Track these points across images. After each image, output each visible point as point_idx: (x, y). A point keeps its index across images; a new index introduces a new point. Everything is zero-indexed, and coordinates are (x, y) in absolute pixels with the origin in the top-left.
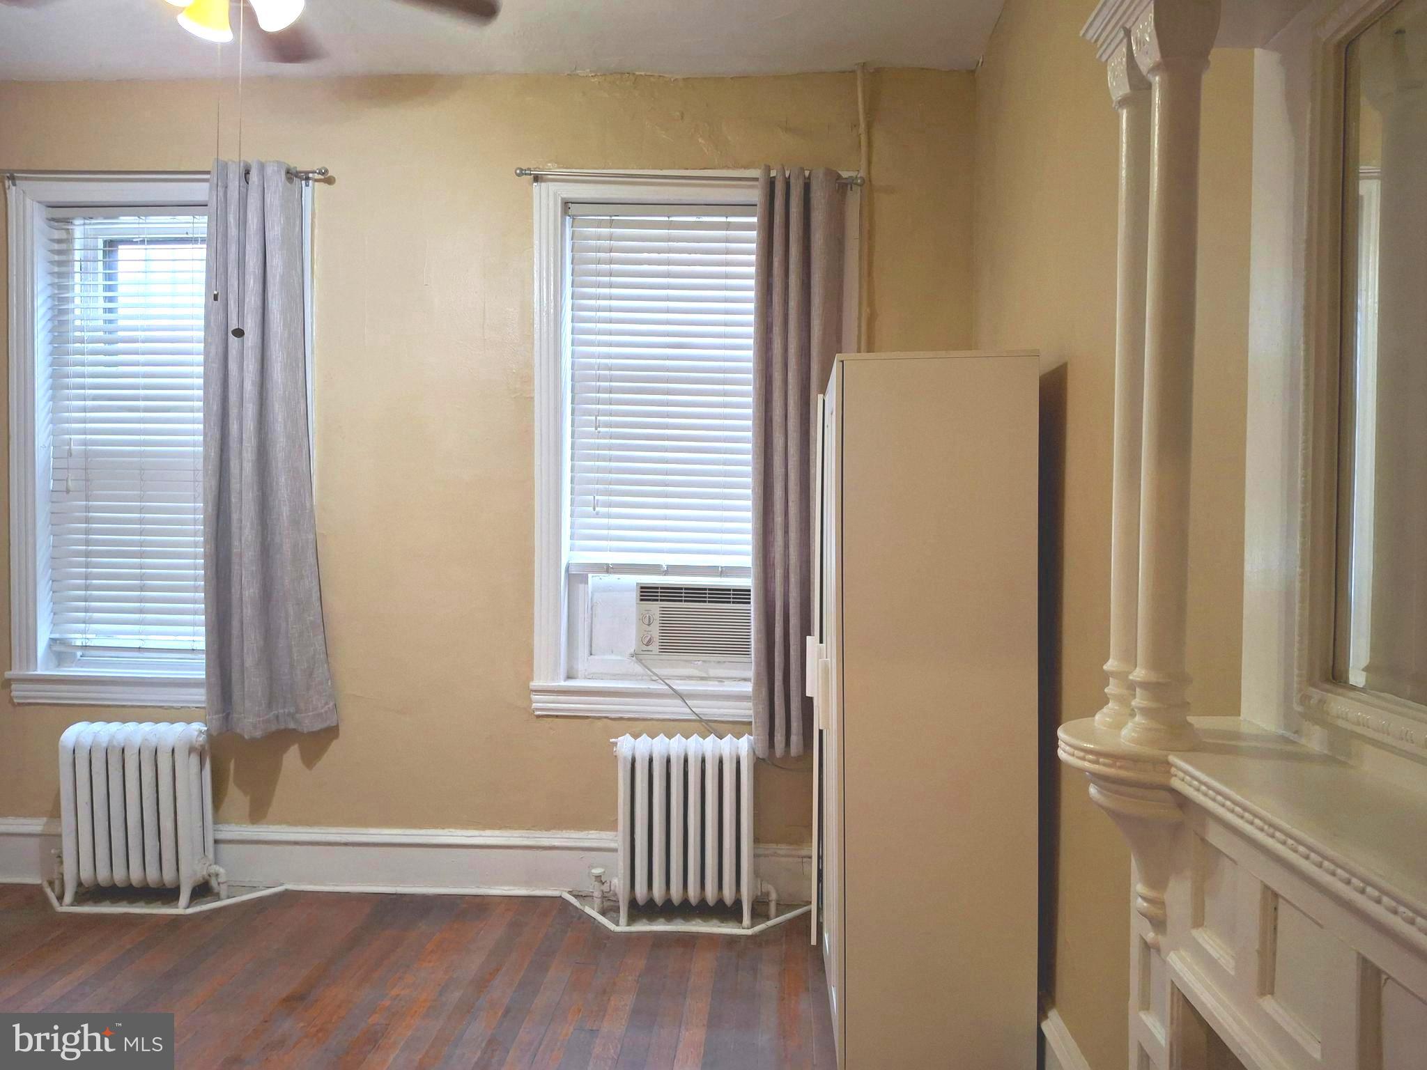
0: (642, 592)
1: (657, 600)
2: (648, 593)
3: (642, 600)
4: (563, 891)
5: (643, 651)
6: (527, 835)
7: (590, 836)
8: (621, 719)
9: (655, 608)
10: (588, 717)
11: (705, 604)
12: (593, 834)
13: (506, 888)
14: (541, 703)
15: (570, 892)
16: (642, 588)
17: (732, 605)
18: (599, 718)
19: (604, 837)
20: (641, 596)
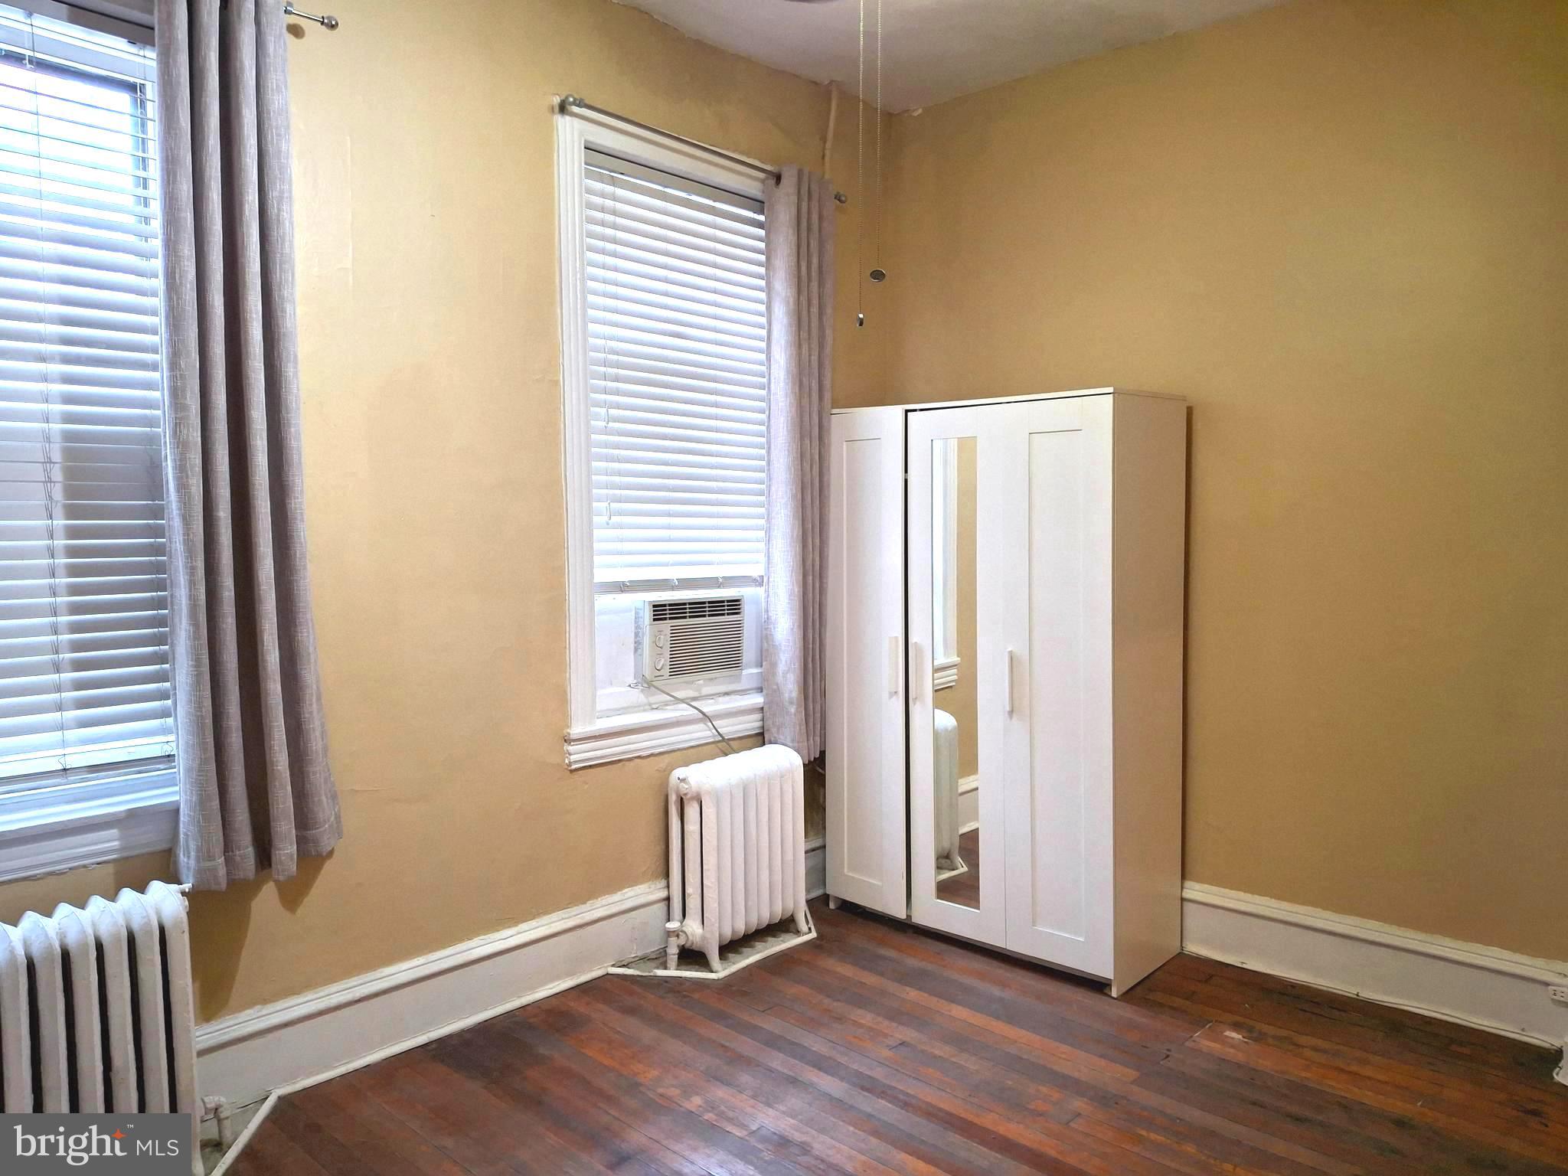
0: (654, 611)
1: (665, 619)
2: (660, 611)
3: (654, 620)
4: (608, 966)
5: (656, 677)
6: (567, 916)
7: (627, 896)
8: (652, 755)
9: (667, 626)
10: (620, 761)
11: (705, 618)
12: (629, 892)
13: (551, 986)
14: (579, 754)
15: (613, 966)
16: (654, 606)
17: (726, 616)
18: (630, 760)
19: (639, 892)
20: (654, 615)
